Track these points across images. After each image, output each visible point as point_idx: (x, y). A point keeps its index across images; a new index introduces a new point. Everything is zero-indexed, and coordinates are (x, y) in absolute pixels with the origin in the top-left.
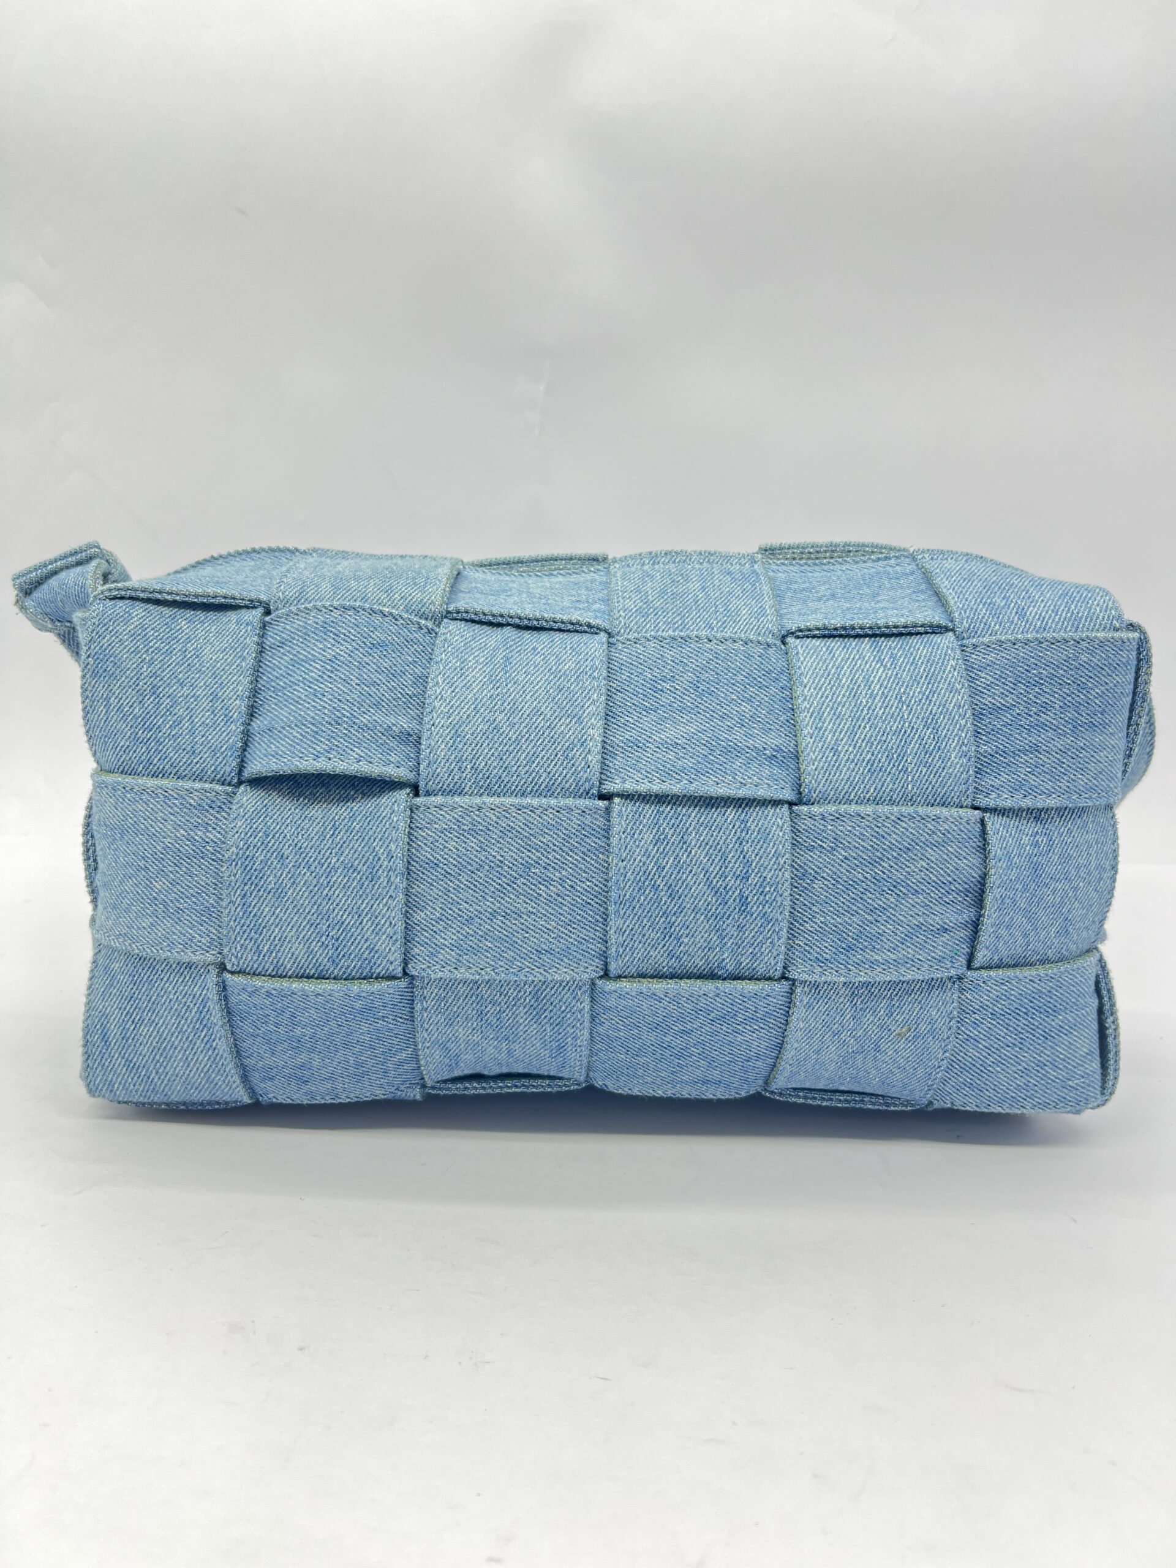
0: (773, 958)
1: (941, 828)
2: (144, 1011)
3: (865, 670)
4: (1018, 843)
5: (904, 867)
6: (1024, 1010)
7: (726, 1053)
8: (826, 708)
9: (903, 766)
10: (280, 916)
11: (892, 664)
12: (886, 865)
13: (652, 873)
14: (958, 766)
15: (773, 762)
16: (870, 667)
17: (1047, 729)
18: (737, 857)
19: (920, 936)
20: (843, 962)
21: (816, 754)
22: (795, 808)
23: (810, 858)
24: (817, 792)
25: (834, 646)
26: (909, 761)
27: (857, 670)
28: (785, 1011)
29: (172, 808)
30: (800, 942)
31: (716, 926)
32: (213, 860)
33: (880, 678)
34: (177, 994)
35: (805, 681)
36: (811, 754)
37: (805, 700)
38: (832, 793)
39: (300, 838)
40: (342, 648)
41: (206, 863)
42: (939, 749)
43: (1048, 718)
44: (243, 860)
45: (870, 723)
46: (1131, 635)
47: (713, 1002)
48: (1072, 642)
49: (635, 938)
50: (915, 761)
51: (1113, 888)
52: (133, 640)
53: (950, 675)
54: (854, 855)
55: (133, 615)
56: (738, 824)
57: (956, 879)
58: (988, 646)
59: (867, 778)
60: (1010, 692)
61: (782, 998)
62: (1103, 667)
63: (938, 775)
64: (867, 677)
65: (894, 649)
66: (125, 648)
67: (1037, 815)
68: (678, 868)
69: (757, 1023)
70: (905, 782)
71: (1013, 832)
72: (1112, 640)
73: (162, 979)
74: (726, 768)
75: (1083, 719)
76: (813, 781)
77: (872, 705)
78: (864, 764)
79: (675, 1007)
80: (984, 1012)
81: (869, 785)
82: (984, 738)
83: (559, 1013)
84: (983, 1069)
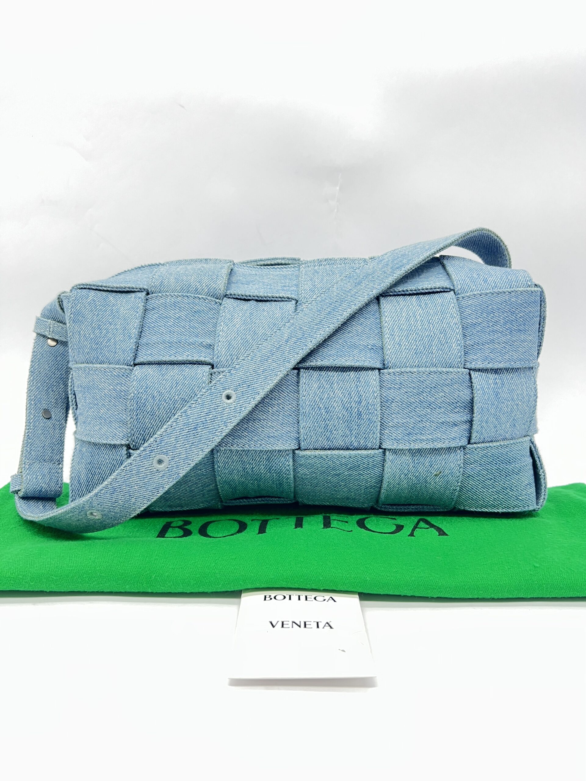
0: (374, 439)
1: (450, 377)
2: (96, 469)
3: (413, 310)
4: (487, 383)
5: (433, 395)
6: (495, 462)
7: (356, 485)
8: (395, 326)
9: (431, 351)
10: (153, 423)
11: (425, 307)
12: (425, 395)
13: (318, 402)
14: (456, 350)
15: (372, 351)
16: (416, 308)
17: (498, 332)
18: (355, 393)
19: (443, 428)
20: (407, 440)
21: (391, 346)
22: (382, 371)
23: (389, 393)
24: (391, 363)
25: (399, 300)
26: (433, 348)
27: (410, 310)
28: (382, 464)
29: (107, 377)
30: (387, 432)
31: (348, 425)
32: (124, 399)
33: (420, 313)
34: (110, 460)
35: (386, 315)
36: (389, 346)
37: (386, 322)
38: (398, 363)
39: (161, 388)
40: (182, 313)
41: (121, 400)
42: (447, 343)
43: (498, 327)
44: (136, 399)
45: (416, 332)
46: (536, 289)
47: (349, 460)
48: (507, 293)
49: (311, 432)
50: (436, 348)
51: (536, 405)
52: (90, 306)
53: (452, 310)
54: (410, 390)
55: (90, 295)
56: (355, 379)
57: (459, 401)
58: (469, 297)
59: (414, 356)
60: (480, 317)
61: (380, 458)
62: (523, 304)
63: (447, 354)
64: (414, 313)
65: (427, 301)
66: (86, 310)
67: (496, 371)
68: (329, 399)
69: (370, 470)
70: (432, 358)
71: (484, 378)
72: (527, 291)
73: (103, 454)
74: (350, 354)
75: (515, 328)
76: (390, 358)
77: (416, 325)
78: (413, 350)
79: (331, 463)
80: (476, 463)
81: (415, 359)
82: (468, 338)
83: (279, 467)
84: (477, 490)
